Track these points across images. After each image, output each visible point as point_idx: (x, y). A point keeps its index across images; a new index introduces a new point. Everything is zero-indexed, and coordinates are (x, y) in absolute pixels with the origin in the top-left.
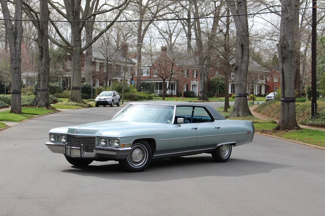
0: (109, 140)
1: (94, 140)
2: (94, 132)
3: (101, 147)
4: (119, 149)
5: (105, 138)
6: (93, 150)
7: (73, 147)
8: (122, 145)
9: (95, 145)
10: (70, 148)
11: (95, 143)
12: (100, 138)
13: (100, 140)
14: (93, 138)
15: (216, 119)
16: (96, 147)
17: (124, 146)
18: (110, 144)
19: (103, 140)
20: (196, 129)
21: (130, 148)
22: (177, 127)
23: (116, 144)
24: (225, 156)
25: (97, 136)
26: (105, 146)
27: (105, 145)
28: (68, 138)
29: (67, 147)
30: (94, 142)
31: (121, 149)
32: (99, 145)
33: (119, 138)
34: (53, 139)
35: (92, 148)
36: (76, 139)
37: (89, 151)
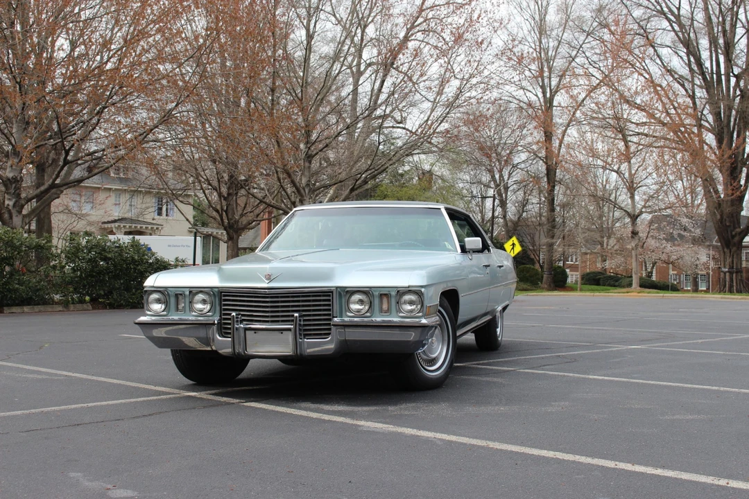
0: (375, 296)
1: (329, 300)
2: (328, 275)
3: (353, 319)
4: (424, 321)
5: (364, 292)
6: (330, 329)
7: (257, 327)
8: (428, 310)
9: (329, 315)
10: (246, 329)
11: (330, 310)
12: (348, 292)
13: (346, 297)
16: (335, 319)
19: (357, 297)
20: (487, 266)
25: (337, 288)
26: (368, 314)
27: (366, 312)
28: (221, 300)
29: (235, 325)
30: (330, 305)
32: (343, 315)
33: (422, 287)
34: (157, 307)
35: (329, 324)
36: (267, 300)
37: (310, 335)
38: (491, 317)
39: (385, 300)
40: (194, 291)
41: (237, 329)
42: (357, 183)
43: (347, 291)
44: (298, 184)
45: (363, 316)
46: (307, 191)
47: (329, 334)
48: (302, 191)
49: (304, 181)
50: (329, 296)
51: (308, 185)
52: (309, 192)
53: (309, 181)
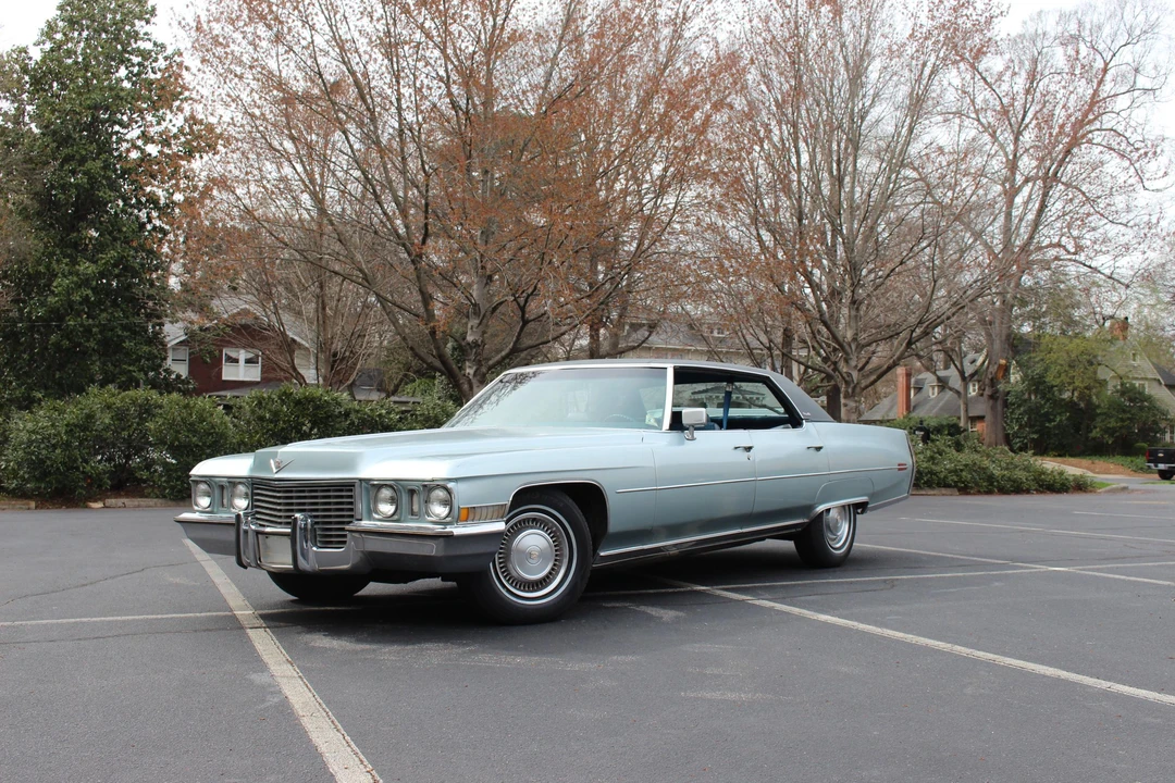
0: (410, 493)
1: (351, 497)
2: (349, 462)
3: (379, 523)
4: (449, 529)
5: (391, 486)
6: (346, 536)
7: (268, 530)
8: (464, 513)
9: (352, 516)
10: (258, 533)
11: (352, 510)
12: (374, 487)
13: (372, 493)
14: (346, 488)
15: (807, 420)
17: (471, 514)
18: (416, 508)
19: (386, 493)
20: (749, 449)
21: (500, 526)
22: (681, 443)
23: (440, 511)
24: (838, 545)
25: (361, 480)
26: (396, 517)
27: (393, 514)
28: (253, 494)
29: (244, 527)
30: (351, 503)
31: (458, 530)
32: (370, 518)
33: (450, 480)
34: (204, 502)
35: (343, 529)
36: (278, 495)
37: (331, 542)
38: (806, 520)
39: (415, 498)
40: (233, 482)
41: (246, 532)
42: (914, 335)
43: (374, 485)
44: (841, 339)
45: (389, 518)
46: (853, 347)
47: (345, 542)
48: (847, 347)
49: (849, 335)
50: (351, 490)
51: (854, 339)
52: (857, 347)
53: (857, 334)
